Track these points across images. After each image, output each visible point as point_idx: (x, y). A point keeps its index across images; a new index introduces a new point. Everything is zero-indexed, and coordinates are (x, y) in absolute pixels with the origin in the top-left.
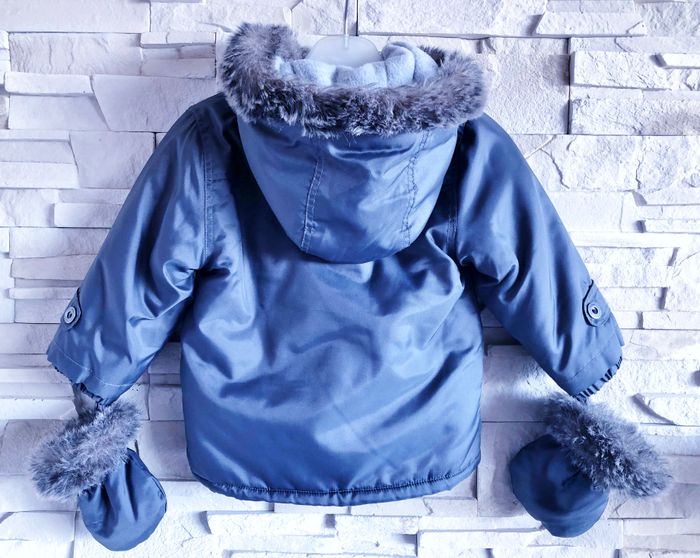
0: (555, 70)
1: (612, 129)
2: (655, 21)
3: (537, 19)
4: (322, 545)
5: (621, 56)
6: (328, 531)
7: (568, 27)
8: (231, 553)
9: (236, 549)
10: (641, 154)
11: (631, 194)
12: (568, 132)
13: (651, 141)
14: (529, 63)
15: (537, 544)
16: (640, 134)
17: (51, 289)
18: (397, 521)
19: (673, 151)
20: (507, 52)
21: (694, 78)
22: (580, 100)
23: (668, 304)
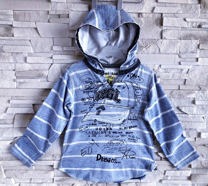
1: (173, 38)
2: (185, 9)
3: (154, 8)
10: (180, 44)
11: (177, 55)
13: (183, 41)
14: (152, 20)
16: (180, 39)
20: (146, 17)
21: (194, 25)
22: (165, 30)
23: (186, 83)
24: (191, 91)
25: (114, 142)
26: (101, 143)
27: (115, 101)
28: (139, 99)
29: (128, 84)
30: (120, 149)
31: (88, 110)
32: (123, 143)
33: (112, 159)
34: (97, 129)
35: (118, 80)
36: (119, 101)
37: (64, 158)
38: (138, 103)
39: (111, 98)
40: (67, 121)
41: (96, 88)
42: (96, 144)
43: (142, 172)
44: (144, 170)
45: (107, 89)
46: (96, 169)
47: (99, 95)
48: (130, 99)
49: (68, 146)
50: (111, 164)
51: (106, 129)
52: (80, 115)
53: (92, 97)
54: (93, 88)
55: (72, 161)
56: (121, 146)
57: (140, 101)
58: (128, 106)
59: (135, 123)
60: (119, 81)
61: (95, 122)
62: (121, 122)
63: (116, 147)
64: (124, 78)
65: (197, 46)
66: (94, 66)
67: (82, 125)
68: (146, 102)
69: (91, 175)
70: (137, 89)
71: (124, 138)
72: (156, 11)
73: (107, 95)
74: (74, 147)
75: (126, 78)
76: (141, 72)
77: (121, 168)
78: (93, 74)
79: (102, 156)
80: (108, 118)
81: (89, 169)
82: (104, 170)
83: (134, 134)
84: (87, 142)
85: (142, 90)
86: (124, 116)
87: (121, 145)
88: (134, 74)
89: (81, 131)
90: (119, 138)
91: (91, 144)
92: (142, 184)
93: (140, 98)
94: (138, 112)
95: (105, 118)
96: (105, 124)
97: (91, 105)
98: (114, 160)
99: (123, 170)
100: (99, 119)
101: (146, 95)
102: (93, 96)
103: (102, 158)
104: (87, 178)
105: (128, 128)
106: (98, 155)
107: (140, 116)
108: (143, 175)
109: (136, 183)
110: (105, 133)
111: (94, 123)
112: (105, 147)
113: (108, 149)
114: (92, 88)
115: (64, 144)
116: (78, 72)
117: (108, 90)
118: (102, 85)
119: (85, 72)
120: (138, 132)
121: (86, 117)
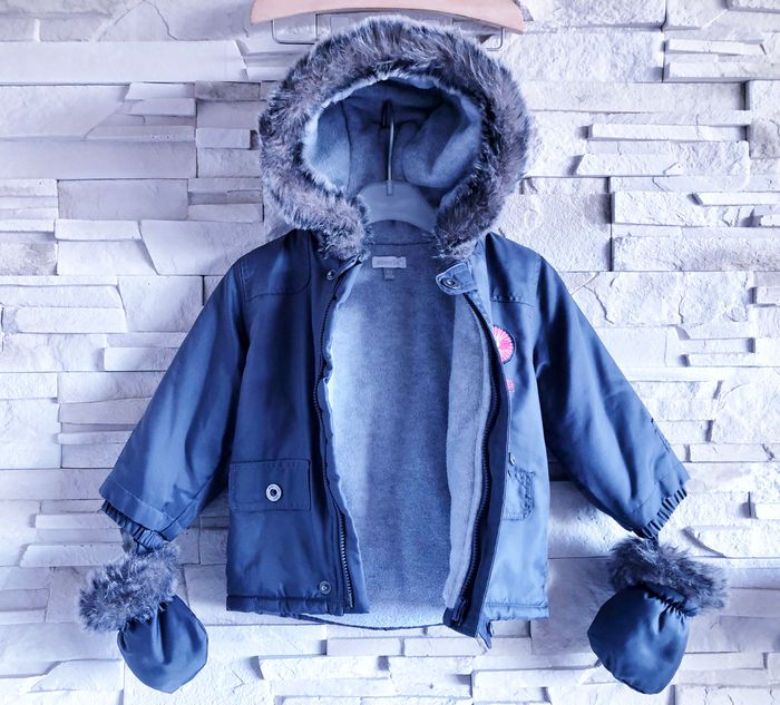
0: (597, 208)
1: (654, 266)
2: (691, 160)
3: (577, 160)
4: (375, 688)
5: (659, 195)
6: (381, 674)
7: (608, 168)
8: (282, 699)
9: (289, 694)
10: (682, 289)
11: (674, 329)
12: (611, 269)
13: (691, 277)
14: (570, 202)
15: (593, 682)
16: (681, 269)
17: (100, 434)
18: (451, 661)
19: (713, 287)
20: (549, 193)
21: (731, 215)
22: (621, 239)
23: (714, 437)
24: (734, 466)
65: (746, 294)
72: (587, 170)
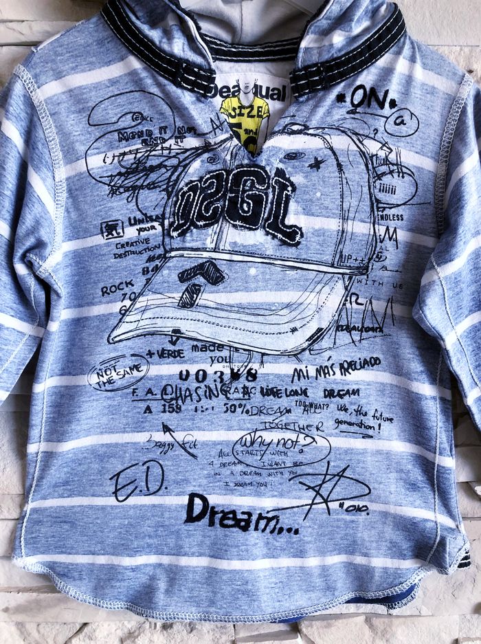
25: (268, 436)
26: (205, 444)
27: (274, 237)
28: (392, 224)
29: (340, 142)
30: (299, 470)
31: (140, 282)
32: (309, 440)
33: (260, 517)
34: (184, 377)
35: (288, 120)
36: (291, 236)
37: (34, 511)
38: (389, 244)
39: (251, 222)
40: (35, 338)
41: (175, 168)
42: (183, 446)
43: (397, 575)
44: (408, 564)
45: (228, 173)
46: (184, 561)
47: (188, 205)
48: (349, 227)
49: (49, 456)
50: (253, 536)
51: (227, 377)
52: (97, 310)
53: (153, 214)
54: (160, 166)
55: (73, 524)
56: (300, 458)
57: (402, 235)
58: (340, 259)
59: (371, 347)
60: (295, 128)
61: (174, 343)
62: (299, 340)
63: (277, 458)
64: (321, 111)
66: (155, 35)
67: (113, 355)
68: (429, 241)
69: (162, 585)
70: (384, 169)
71: (314, 418)
73: (233, 202)
74: (79, 459)
75: (329, 112)
76: (409, 80)
77: (301, 554)
78: (155, 90)
79: (213, 500)
80: (239, 324)
81: (153, 559)
82: (223, 565)
83: (363, 401)
84: (141, 438)
85: (412, 175)
86: (319, 310)
87: (301, 451)
88: (373, 90)
89: (108, 387)
90: (291, 417)
91: (160, 445)
92: (396, 622)
93: (400, 218)
94: (386, 291)
95: (223, 322)
96: (225, 353)
97: (150, 259)
98: (269, 520)
99: (313, 562)
100: (193, 325)
101: (432, 200)
102: (159, 211)
103: (213, 513)
104: (142, 601)
105: (337, 370)
106: (192, 496)
107: (398, 310)
108: (405, 587)
109: (369, 619)
110: (225, 393)
111: (171, 348)
112: (225, 460)
113: (240, 468)
114: (153, 169)
115: (32, 448)
116: (80, 80)
117: (238, 178)
118: (207, 148)
119: (113, 82)
120: (382, 389)
121: (127, 319)
